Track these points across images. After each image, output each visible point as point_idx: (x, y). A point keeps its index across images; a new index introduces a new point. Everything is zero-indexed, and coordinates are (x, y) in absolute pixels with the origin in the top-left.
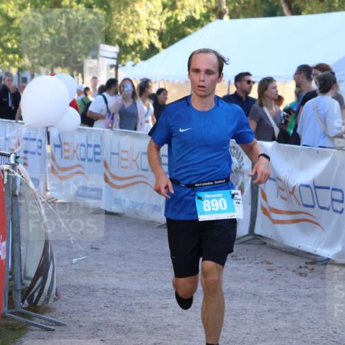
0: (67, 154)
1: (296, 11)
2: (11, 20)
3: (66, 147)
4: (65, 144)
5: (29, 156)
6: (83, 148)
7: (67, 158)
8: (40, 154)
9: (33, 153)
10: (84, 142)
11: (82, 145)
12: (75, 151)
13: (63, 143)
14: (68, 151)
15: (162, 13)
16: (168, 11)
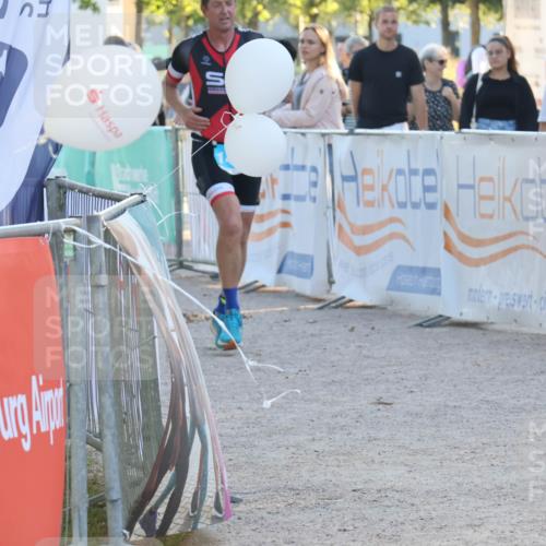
0: (369, 195)
3: (368, 180)
4: (366, 172)
5: (292, 205)
6: (401, 178)
7: (370, 204)
8: (314, 199)
9: (300, 198)
10: (403, 165)
11: (400, 172)
12: (384, 188)
13: (359, 172)
14: (371, 188)
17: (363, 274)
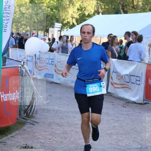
0: (42, 62)
1: (126, 12)
2: (23, 14)
3: (42, 59)
4: (42, 58)
5: (28, 62)
6: (48, 60)
7: (42, 63)
8: (32, 61)
9: (30, 61)
10: (48, 57)
11: (47, 59)
12: (45, 61)
13: (40, 58)
14: (42, 61)
15: (77, 12)
16: (80, 12)
17: (40, 74)
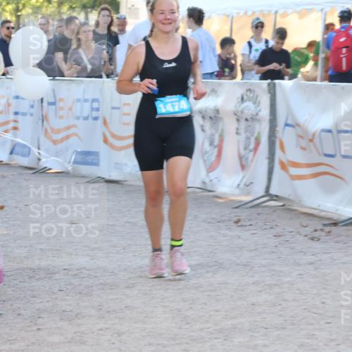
0: (61, 113)
3: (61, 104)
4: (61, 100)
5: (20, 118)
6: (78, 104)
7: (61, 117)
8: (32, 115)
9: (24, 114)
10: (80, 97)
11: (78, 100)
12: (70, 109)
13: (58, 100)
14: (61, 109)
17: (57, 154)
